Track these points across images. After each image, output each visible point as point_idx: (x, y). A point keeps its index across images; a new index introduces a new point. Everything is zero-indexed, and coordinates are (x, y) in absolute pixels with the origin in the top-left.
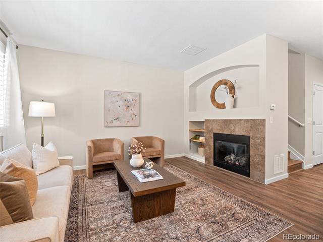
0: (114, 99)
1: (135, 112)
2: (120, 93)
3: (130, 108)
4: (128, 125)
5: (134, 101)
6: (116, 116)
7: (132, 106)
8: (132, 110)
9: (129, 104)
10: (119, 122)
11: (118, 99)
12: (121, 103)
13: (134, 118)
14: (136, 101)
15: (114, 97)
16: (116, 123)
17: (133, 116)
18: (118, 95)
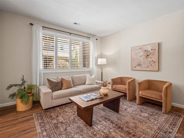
0: (137, 51)
1: (154, 60)
2: (141, 47)
3: (149, 57)
4: (148, 69)
5: (153, 51)
6: (138, 63)
7: (151, 55)
8: (151, 58)
9: (148, 54)
10: (140, 67)
11: (140, 51)
12: (142, 53)
13: (153, 65)
14: (155, 50)
15: (137, 50)
16: (138, 68)
17: (152, 63)
18: (140, 48)
